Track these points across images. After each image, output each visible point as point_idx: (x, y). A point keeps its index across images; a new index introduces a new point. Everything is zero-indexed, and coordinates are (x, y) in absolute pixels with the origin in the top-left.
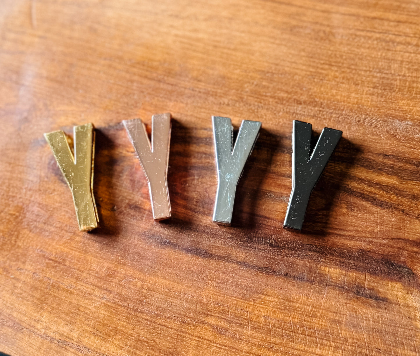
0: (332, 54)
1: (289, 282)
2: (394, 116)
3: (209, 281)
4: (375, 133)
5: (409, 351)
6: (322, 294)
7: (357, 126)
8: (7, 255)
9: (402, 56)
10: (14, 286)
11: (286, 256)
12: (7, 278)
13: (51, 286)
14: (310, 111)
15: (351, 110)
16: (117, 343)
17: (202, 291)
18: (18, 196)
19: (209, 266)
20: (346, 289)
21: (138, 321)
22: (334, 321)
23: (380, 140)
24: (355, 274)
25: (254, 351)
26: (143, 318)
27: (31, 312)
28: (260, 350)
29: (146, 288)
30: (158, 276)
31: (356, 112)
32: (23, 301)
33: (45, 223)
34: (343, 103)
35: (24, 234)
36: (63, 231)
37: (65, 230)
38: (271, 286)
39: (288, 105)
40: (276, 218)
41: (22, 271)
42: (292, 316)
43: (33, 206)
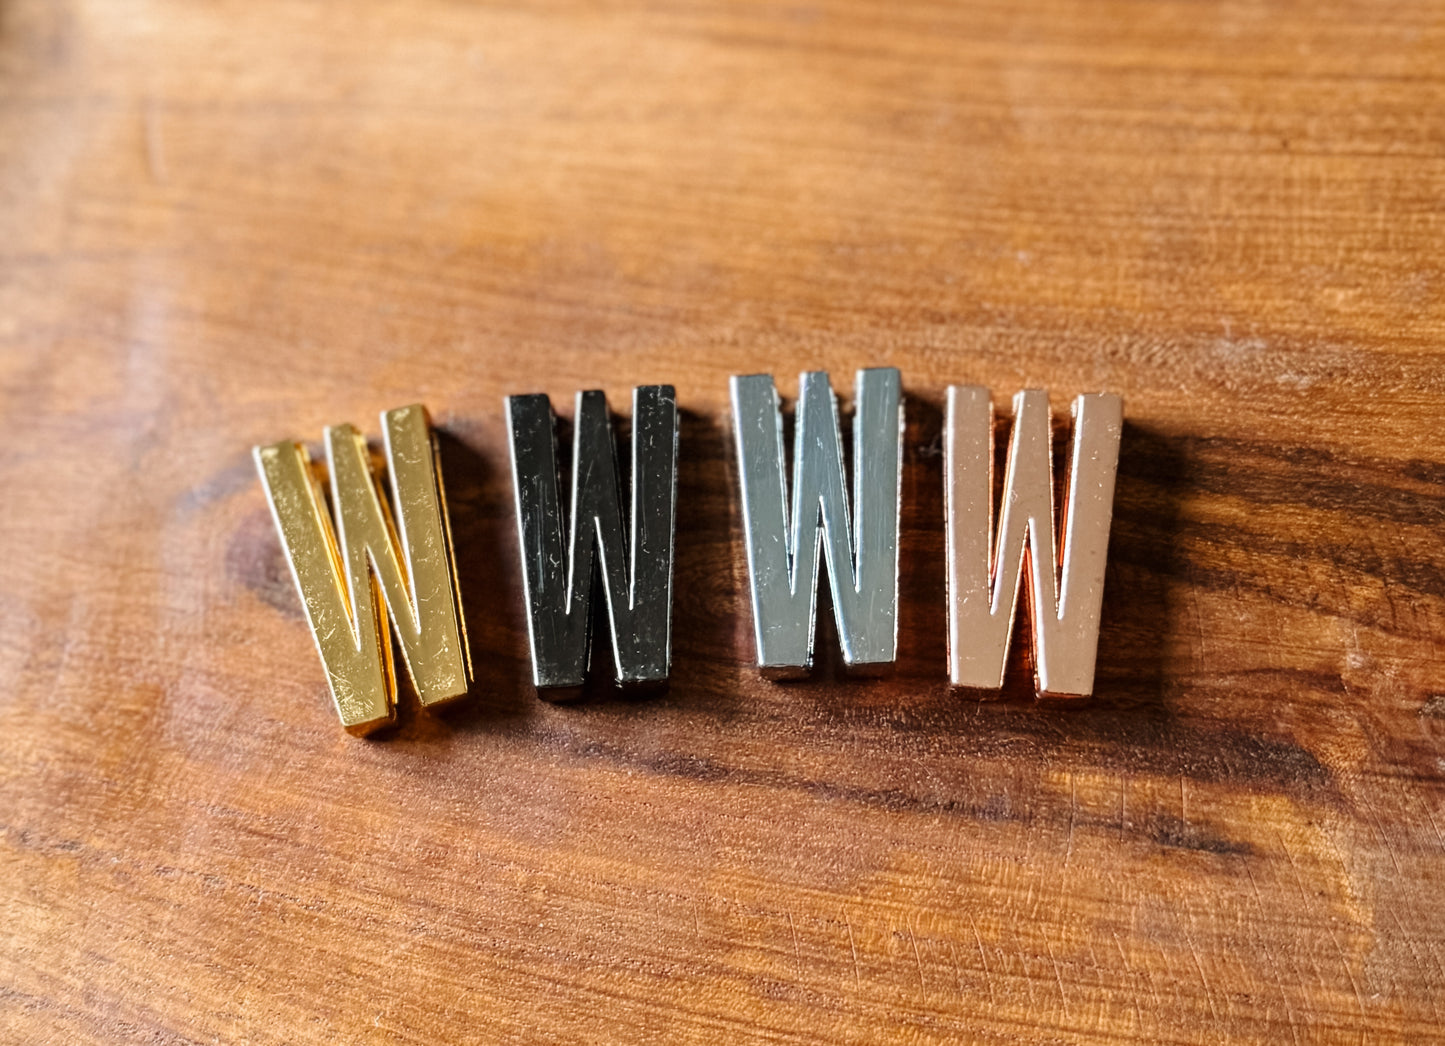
1: (961, 825)
2: (1212, 329)
3: (727, 849)
4: (1163, 381)
5: (1332, 993)
6: (1060, 850)
7: (1109, 366)
8: (123, 832)
9: (1216, 165)
10: (151, 921)
11: (945, 753)
12: (126, 899)
13: (259, 909)
14: (971, 338)
15: (1089, 324)
17: (708, 879)
18: (146, 659)
19: (721, 804)
20: (1130, 830)
21: (526, 987)
22: (1105, 927)
23: (1179, 399)
24: (1148, 785)
25: (879, 1037)
26: (540, 977)
27: (205, 993)
28: (895, 1034)
29: (544, 887)
30: (574, 848)
31: (1104, 328)
32: (179, 964)
33: (229, 729)
34: (1062, 308)
35: (171, 765)
36: (286, 747)
37: (290, 743)
38: (908, 844)
39: (908, 329)
41: (170, 875)
42: (980, 923)
43: (192, 683)
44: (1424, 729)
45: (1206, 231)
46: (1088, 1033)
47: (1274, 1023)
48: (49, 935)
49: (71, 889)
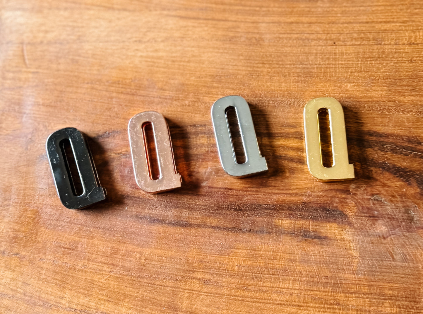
0: (263, 55)
1: (253, 236)
3: (192, 245)
5: (349, 275)
6: (278, 241)
7: (289, 108)
8: (30, 250)
9: (316, 50)
10: (40, 274)
11: (248, 217)
12: (33, 268)
13: (69, 269)
15: (283, 96)
16: (127, 305)
17: (188, 254)
18: (33, 202)
19: (190, 233)
20: (297, 234)
21: (141, 285)
22: (291, 260)
24: (301, 222)
25: (233, 293)
26: (145, 283)
27: (56, 292)
28: (238, 292)
29: (144, 259)
30: (152, 248)
31: (287, 97)
32: (48, 285)
33: (57, 220)
34: (276, 92)
35: (42, 231)
36: (73, 225)
38: (240, 241)
40: (237, 188)
41: (44, 261)
42: (259, 261)
43: (46, 208)
44: (371, 204)
45: (314, 68)
46: (287, 289)
47: (334, 283)
48: (13, 278)
49: (17, 266)
